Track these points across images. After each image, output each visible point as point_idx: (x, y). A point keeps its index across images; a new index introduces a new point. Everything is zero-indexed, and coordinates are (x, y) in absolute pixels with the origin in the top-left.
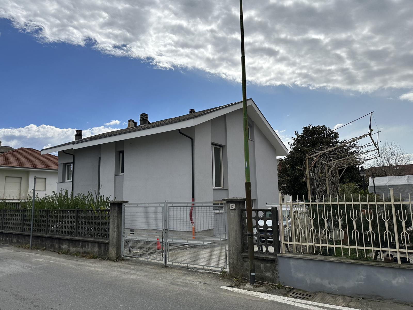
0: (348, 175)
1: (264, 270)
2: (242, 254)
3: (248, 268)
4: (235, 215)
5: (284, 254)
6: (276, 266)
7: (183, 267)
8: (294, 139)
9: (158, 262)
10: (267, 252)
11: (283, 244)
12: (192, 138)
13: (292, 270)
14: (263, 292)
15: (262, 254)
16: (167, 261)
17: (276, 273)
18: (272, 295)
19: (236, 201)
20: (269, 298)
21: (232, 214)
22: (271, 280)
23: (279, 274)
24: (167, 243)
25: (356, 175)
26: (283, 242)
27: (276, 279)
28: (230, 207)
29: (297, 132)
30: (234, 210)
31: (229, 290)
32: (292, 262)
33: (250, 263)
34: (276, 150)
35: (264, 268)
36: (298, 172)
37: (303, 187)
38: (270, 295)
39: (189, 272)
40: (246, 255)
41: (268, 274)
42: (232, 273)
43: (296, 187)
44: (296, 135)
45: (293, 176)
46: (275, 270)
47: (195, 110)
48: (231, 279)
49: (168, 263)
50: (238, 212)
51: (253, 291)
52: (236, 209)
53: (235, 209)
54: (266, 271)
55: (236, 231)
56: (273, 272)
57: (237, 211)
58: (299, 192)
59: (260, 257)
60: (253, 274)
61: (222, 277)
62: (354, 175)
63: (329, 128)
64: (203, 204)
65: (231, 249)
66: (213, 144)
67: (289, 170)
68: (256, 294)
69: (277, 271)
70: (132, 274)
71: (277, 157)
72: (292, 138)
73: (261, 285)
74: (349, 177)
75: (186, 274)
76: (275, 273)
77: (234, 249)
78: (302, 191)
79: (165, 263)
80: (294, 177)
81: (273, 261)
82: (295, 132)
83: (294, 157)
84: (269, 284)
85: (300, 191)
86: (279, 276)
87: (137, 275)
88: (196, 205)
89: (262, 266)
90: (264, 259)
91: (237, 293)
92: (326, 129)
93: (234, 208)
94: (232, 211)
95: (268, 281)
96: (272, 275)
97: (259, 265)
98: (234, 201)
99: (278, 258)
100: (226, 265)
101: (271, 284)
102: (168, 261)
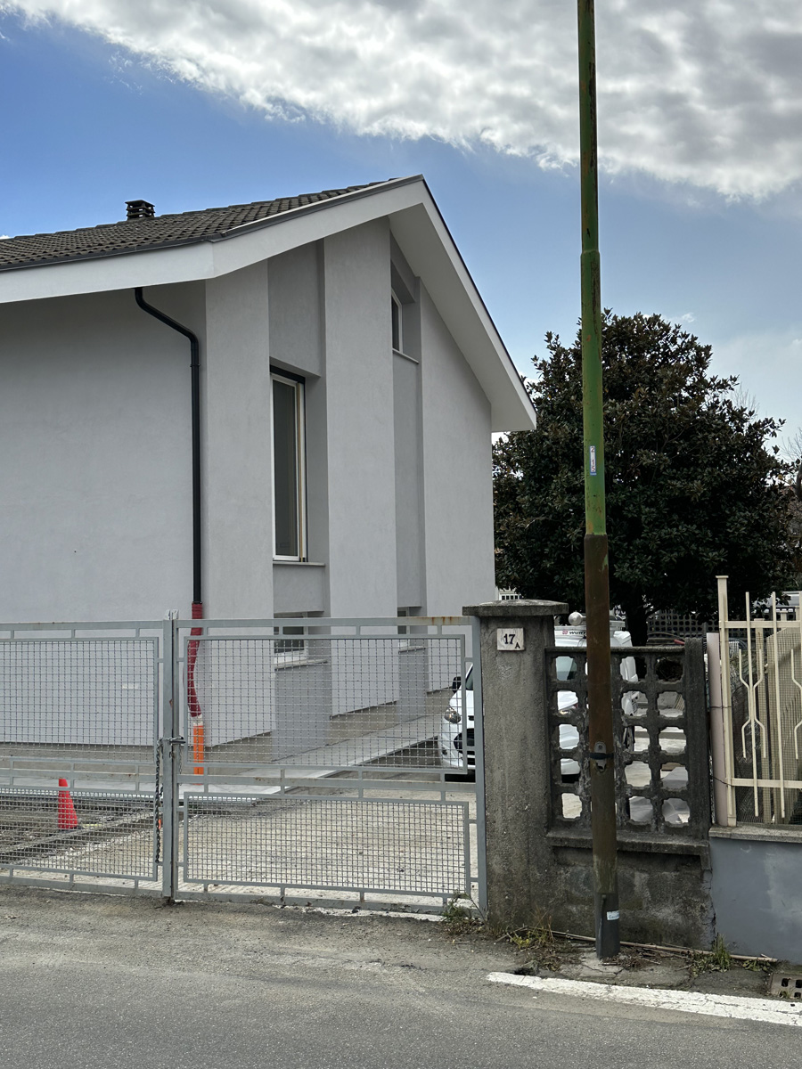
0: (742, 514)
1: (647, 894)
2: (550, 835)
3: (573, 891)
4: (518, 675)
5: (733, 827)
6: (701, 879)
7: (261, 900)
8: (543, 366)
9: (131, 884)
10: (657, 823)
11: (729, 787)
12: (195, 332)
13: (771, 892)
14: (671, 987)
15: (637, 831)
16: (180, 879)
17: (702, 908)
18: (724, 998)
19: (529, 614)
20: (721, 1012)
21: (506, 671)
22: (676, 934)
23: (716, 910)
24: (176, 803)
25: (771, 514)
26: (729, 783)
27: (699, 931)
28: (499, 639)
29: (554, 337)
30: (514, 655)
31: (533, 986)
32: (775, 861)
33: (600, 871)
34: (490, 404)
35: (650, 888)
36: (562, 500)
37: (573, 559)
38: (715, 997)
39: (295, 919)
40: (568, 840)
41: (667, 913)
42: (498, 913)
43: (548, 557)
44: (553, 349)
45: (538, 516)
46: (697, 893)
47: (152, 206)
48: (502, 941)
49: (183, 887)
50: (535, 660)
51: (629, 985)
52: (525, 650)
53: (522, 648)
54: (657, 900)
55: (524, 739)
56: (687, 903)
57: (528, 658)
58: (557, 577)
59: (633, 844)
60: (612, 916)
61: (458, 934)
62: (765, 514)
63: (679, 327)
64: (359, 630)
65: (499, 816)
66: (275, 369)
67: (523, 490)
68: (656, 996)
69: (707, 897)
70: (35, 947)
71: (493, 434)
72: (535, 359)
73: (645, 956)
74: (746, 522)
75: (286, 931)
76: (698, 908)
77: (510, 814)
78: (572, 575)
79: (172, 887)
80: (542, 518)
81: (691, 860)
82: (549, 336)
83: (546, 438)
84: (672, 952)
85: (560, 575)
86: (715, 918)
87: (61, 948)
88: (213, 632)
89: (640, 879)
90: (653, 850)
91: (572, 997)
92: (667, 328)
93: (517, 645)
94: (506, 656)
95: (664, 939)
96: (685, 914)
97: (627, 875)
98: (521, 614)
99: (713, 846)
100: (469, 879)
101: (683, 953)
102: (186, 880)
